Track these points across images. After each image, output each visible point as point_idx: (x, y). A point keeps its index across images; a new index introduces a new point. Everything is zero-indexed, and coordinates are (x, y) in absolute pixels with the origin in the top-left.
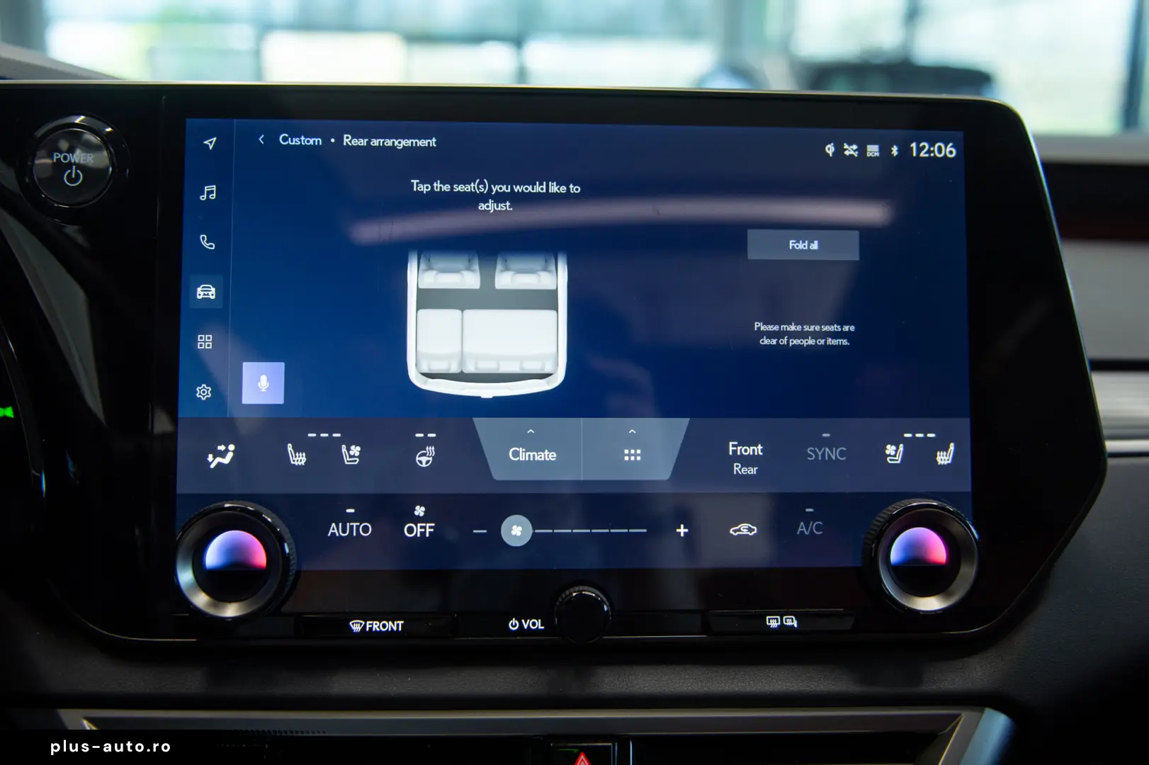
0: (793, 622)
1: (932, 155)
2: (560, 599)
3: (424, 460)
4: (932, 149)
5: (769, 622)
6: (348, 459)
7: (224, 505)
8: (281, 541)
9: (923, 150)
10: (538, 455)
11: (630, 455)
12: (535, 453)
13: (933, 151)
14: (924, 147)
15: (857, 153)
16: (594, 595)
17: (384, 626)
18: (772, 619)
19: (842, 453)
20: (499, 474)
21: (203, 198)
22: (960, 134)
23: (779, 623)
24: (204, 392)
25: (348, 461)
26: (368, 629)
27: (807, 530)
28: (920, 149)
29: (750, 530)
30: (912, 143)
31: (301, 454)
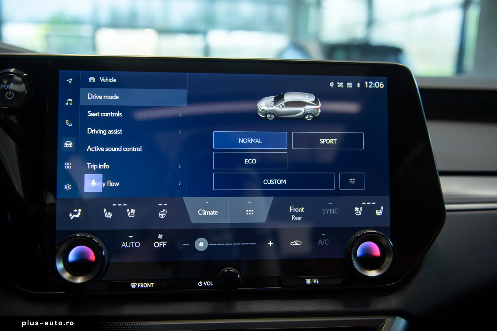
0: (316, 281)
1: (374, 87)
2: (220, 273)
3: (162, 215)
4: (374, 84)
5: (307, 281)
6: (130, 215)
7: (77, 235)
8: (101, 250)
9: (370, 85)
10: (210, 213)
11: (249, 212)
12: (209, 212)
13: (374, 85)
14: (371, 84)
15: (343, 86)
16: (234, 271)
17: (145, 285)
18: (308, 280)
19: (337, 211)
20: (194, 221)
21: (67, 104)
22: (385, 78)
23: (311, 282)
24: (68, 187)
25: (130, 216)
26: (138, 287)
27: (322, 243)
28: (369, 85)
29: (299, 243)
30: (366, 82)
31: (110, 213)
